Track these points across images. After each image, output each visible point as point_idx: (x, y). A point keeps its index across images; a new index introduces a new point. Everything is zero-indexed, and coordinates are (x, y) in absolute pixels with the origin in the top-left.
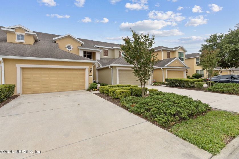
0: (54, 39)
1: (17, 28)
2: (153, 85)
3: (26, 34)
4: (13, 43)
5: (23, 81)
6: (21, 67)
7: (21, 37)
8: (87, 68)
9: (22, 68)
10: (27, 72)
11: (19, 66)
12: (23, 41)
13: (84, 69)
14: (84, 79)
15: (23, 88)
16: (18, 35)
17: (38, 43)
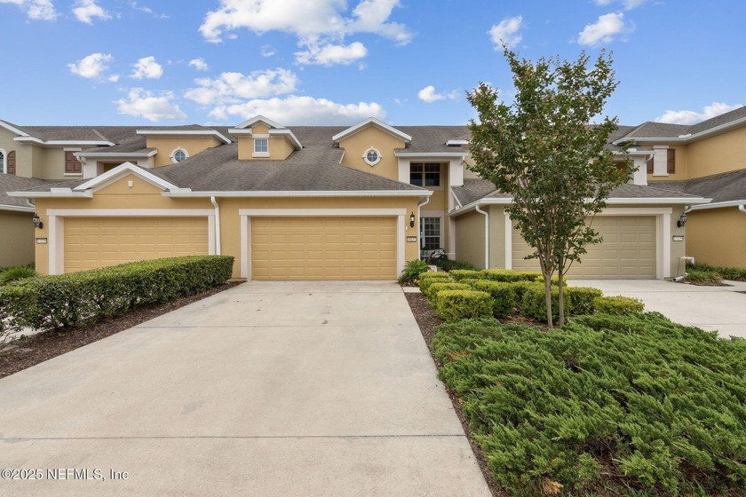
0: (335, 138)
1: (254, 124)
2: (681, 281)
3: (271, 135)
4: (249, 161)
5: (253, 249)
6: (248, 216)
7: (261, 145)
8: (402, 213)
9: (252, 219)
10: (262, 228)
11: (244, 213)
12: (266, 154)
13: (394, 218)
14: (394, 248)
15: (254, 265)
16: (258, 141)
17: (298, 153)
